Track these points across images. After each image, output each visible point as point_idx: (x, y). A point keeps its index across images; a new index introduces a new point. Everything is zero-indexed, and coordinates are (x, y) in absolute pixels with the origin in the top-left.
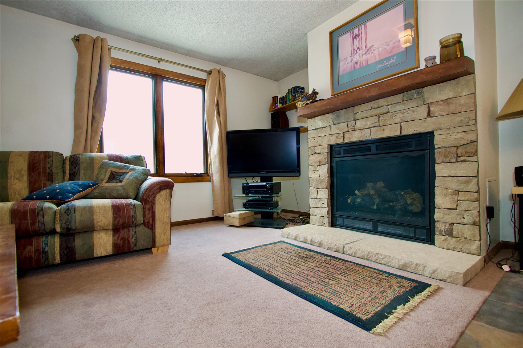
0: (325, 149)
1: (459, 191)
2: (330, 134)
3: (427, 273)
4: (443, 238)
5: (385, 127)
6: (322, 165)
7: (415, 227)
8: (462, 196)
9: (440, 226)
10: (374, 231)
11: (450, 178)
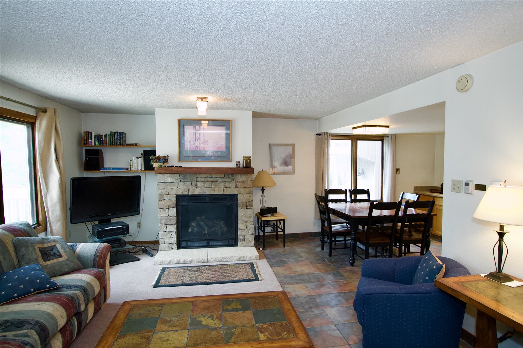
0: (174, 197)
1: (247, 221)
2: (178, 188)
3: (248, 259)
4: (242, 242)
5: (215, 189)
6: (171, 208)
7: (229, 239)
8: (248, 223)
9: (240, 237)
10: (208, 246)
11: (244, 216)
